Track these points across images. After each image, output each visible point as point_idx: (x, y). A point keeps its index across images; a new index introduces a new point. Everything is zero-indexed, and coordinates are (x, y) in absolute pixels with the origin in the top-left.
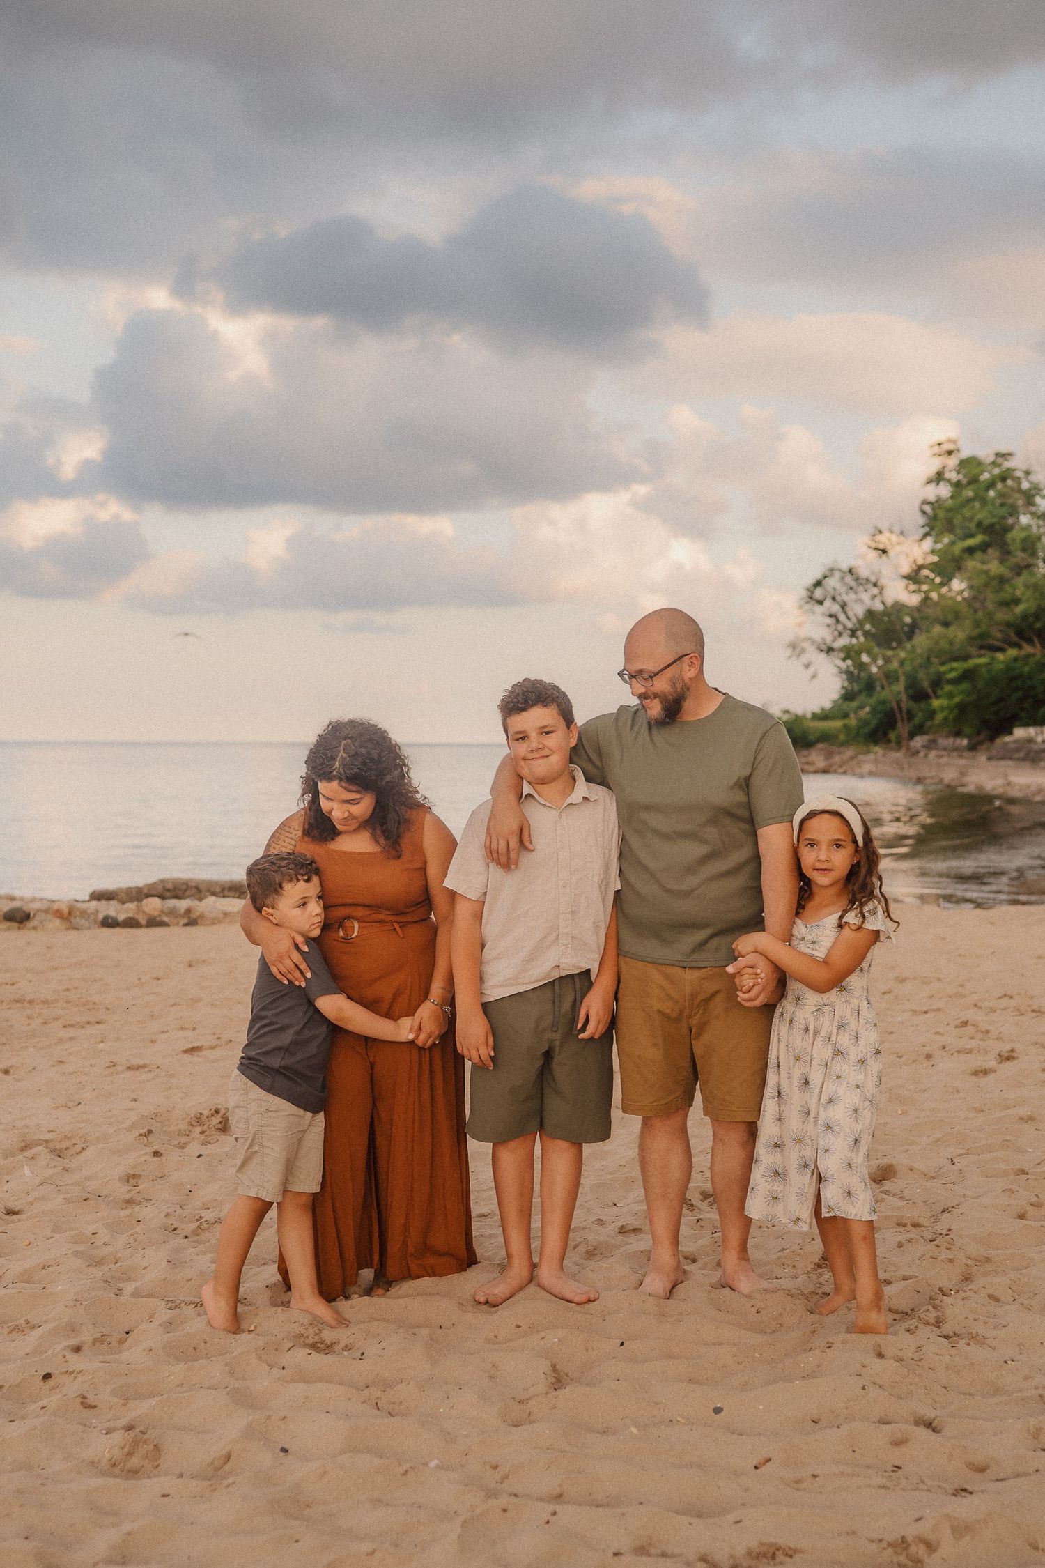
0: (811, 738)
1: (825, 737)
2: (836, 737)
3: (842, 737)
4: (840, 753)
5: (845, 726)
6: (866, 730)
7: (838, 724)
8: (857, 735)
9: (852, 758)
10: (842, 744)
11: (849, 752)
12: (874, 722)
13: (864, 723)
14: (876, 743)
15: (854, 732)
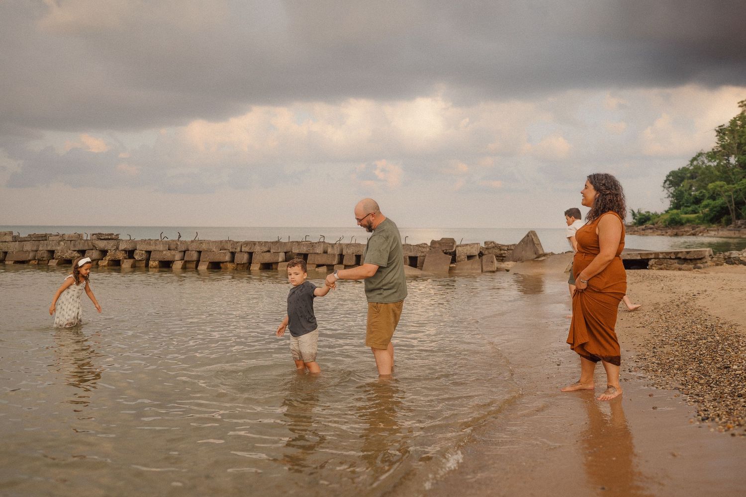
0: (683, 222)
1: (688, 221)
2: (695, 221)
3: (697, 221)
4: (698, 227)
5: (698, 216)
6: (708, 218)
7: (693, 216)
8: (704, 220)
9: (704, 229)
10: (698, 224)
11: (702, 227)
12: (712, 215)
13: (706, 215)
14: (713, 223)
15: (702, 220)
